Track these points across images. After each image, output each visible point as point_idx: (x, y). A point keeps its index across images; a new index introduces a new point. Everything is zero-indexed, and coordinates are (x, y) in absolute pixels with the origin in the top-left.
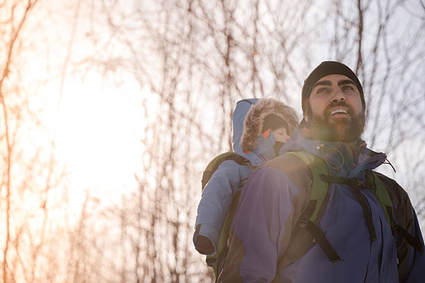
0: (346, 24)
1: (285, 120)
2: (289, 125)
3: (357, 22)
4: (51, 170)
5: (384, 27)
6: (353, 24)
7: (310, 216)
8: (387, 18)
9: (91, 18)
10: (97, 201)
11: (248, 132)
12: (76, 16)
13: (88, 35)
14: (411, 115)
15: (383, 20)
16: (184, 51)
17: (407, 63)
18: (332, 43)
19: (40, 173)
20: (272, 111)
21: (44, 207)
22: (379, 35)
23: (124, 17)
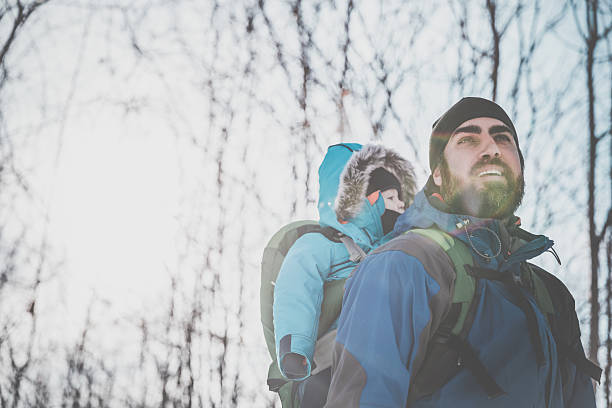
0: (474, 55)
1: (398, 178)
2: (403, 186)
3: (491, 53)
4: (43, 258)
5: (527, 62)
6: (484, 54)
7: (453, 327)
8: (532, 48)
9: (108, 37)
10: (108, 303)
11: (347, 192)
12: (86, 34)
13: (102, 61)
14: (562, 189)
15: (526, 52)
16: (241, 89)
17: (558, 115)
18: (454, 82)
19: (28, 260)
20: (381, 164)
21: (32, 311)
22: (520, 72)
23: (154, 36)
